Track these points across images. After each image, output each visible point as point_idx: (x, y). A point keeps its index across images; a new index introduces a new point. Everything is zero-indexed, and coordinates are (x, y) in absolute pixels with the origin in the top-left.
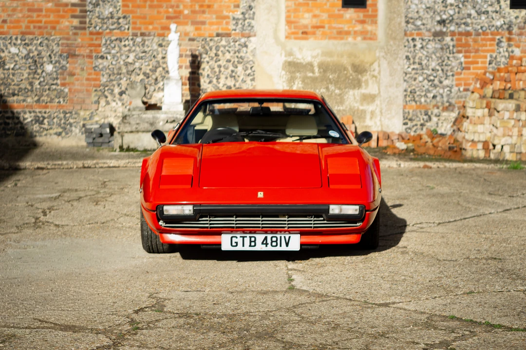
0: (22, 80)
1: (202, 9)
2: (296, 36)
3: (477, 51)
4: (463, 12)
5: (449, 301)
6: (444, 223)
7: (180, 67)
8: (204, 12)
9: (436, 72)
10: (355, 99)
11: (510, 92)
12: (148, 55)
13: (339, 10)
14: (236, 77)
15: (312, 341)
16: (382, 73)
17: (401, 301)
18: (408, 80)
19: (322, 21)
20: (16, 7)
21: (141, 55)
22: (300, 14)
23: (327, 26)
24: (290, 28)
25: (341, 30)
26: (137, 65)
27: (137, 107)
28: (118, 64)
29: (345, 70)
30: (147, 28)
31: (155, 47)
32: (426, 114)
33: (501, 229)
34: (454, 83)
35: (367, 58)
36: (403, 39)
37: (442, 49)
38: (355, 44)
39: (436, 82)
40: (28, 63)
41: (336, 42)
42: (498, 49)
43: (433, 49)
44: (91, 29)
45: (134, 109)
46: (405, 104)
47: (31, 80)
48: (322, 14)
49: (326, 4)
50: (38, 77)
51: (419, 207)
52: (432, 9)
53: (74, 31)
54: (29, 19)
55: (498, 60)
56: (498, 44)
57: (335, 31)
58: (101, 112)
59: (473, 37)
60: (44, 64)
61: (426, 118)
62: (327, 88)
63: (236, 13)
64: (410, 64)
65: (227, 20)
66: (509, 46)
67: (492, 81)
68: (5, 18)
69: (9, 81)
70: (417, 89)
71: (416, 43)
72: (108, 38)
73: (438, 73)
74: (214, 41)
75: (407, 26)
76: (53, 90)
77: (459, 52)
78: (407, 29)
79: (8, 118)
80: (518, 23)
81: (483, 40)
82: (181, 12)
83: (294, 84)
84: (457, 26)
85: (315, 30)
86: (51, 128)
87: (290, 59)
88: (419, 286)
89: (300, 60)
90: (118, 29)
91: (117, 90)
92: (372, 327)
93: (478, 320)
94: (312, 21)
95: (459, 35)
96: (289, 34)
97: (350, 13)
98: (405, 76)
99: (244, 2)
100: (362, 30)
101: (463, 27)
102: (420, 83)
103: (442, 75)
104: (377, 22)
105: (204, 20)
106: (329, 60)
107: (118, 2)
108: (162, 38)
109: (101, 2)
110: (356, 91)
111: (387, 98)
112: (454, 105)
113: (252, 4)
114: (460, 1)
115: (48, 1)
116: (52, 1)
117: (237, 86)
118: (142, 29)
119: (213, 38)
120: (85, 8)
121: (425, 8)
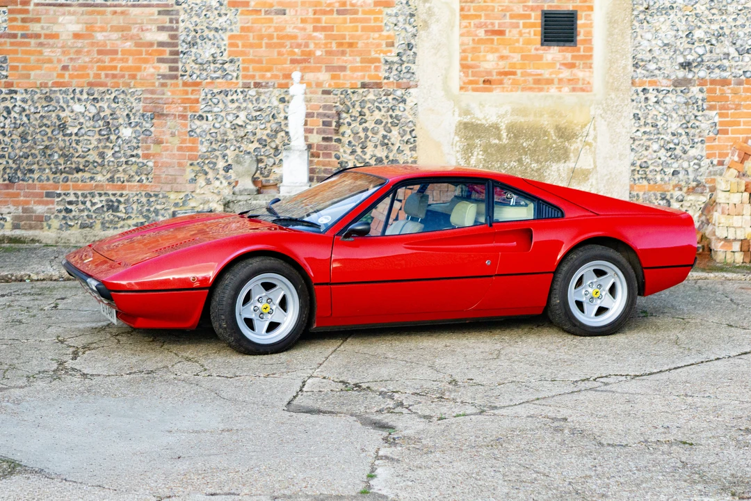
0: (89, 150)
1: (341, 49)
2: (474, 86)
3: (738, 107)
4: (718, 51)
6: (641, 375)
7: (309, 131)
8: (343, 53)
9: (677, 138)
10: (560, 175)
12: (264, 115)
13: (537, 49)
14: (390, 145)
16: (598, 140)
18: (637, 149)
19: (513, 65)
20: (81, 47)
21: (255, 114)
22: (482, 54)
23: (519, 72)
24: (467, 76)
25: (539, 77)
26: (250, 128)
27: (245, 190)
28: (222, 127)
29: (545, 135)
30: (263, 77)
31: (275, 102)
32: (663, 199)
33: (720, 389)
34: (704, 153)
35: (578, 118)
36: (630, 90)
37: (686, 103)
38: (560, 98)
40: (97, 126)
41: (531, 94)
43: (674, 104)
44: (185, 77)
45: (241, 193)
46: (632, 183)
47: (101, 150)
48: (512, 54)
49: (518, 41)
50: (111, 145)
51: (614, 349)
52: (672, 46)
53: (162, 81)
54: (98, 64)
57: (530, 79)
58: (197, 194)
59: (731, 86)
60: (120, 128)
61: (663, 202)
62: (520, 161)
63: (389, 54)
64: (641, 126)
65: (377, 64)
68: (66, 64)
69: (71, 150)
70: (650, 162)
71: (648, 95)
72: (210, 90)
73: (681, 139)
74: (358, 94)
75: (634, 71)
76: (132, 164)
77: (711, 108)
78: (635, 76)
79: (70, 203)
81: (746, 90)
82: (310, 53)
83: (472, 155)
84: (708, 71)
85: (503, 77)
86: (130, 217)
87: (467, 119)
89: (481, 120)
90: (224, 77)
94: (498, 64)
95: (711, 84)
96: (465, 83)
97: (554, 53)
98: (633, 143)
99: (401, 38)
100: (570, 78)
101: (717, 74)
102: (655, 153)
103: (686, 142)
104: (593, 66)
105: (344, 64)
106: (523, 120)
107: (223, 40)
108: (285, 90)
109: (198, 41)
110: (561, 165)
111: (606, 175)
112: (704, 186)
113: (413, 42)
114: (714, 35)
115: (125, 38)
116: (132, 38)
117: (391, 158)
118: (257, 77)
119: (356, 90)
120: (176, 49)
121: (661, 45)
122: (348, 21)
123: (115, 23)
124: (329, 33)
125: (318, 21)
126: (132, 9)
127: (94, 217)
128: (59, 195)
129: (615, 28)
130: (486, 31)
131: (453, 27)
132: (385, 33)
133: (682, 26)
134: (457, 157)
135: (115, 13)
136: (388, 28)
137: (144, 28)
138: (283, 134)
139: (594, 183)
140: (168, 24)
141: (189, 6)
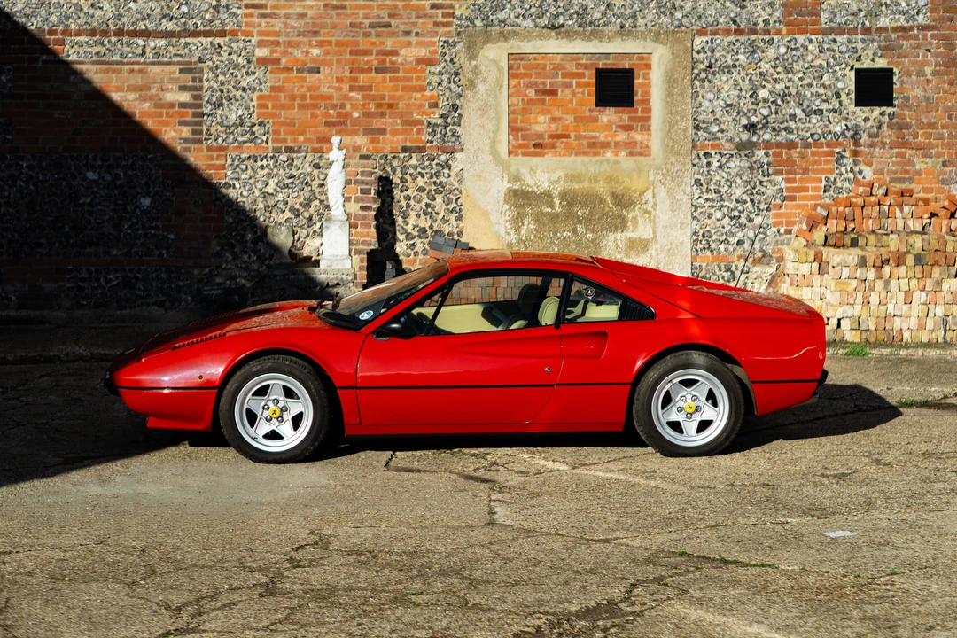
0: (104, 221)
1: (380, 110)
2: (525, 150)
3: (806, 171)
4: (783, 112)
5: (685, 535)
7: (347, 200)
8: (383, 115)
9: (742, 205)
10: (617, 246)
11: (852, 236)
12: (297, 182)
14: (434, 214)
15: (504, 578)
16: (658, 207)
17: (626, 536)
18: (699, 217)
19: (566, 127)
20: (94, 109)
21: (287, 181)
22: (532, 116)
23: (572, 135)
24: (516, 138)
25: (594, 140)
26: (281, 197)
27: (282, 264)
28: (251, 196)
29: (601, 203)
30: (295, 141)
31: (309, 170)
32: (727, 271)
34: (770, 221)
35: (636, 184)
36: (691, 154)
37: (751, 168)
38: (617, 162)
39: (743, 220)
40: (113, 195)
41: (586, 159)
42: (837, 168)
43: (738, 169)
44: (209, 142)
45: (277, 267)
46: (694, 254)
47: (117, 221)
48: (564, 116)
49: (571, 101)
50: (128, 216)
52: (735, 107)
53: (184, 145)
54: (114, 127)
55: (839, 185)
56: (837, 161)
57: (585, 142)
58: (226, 269)
59: (798, 150)
60: (138, 197)
61: (727, 275)
62: (574, 231)
63: (432, 116)
64: (703, 193)
65: (420, 127)
66: (855, 163)
67: (825, 220)
68: (78, 127)
69: (84, 222)
70: (713, 232)
71: (710, 159)
72: (237, 156)
73: (745, 206)
74: (399, 159)
75: (695, 134)
76: (151, 237)
77: (778, 173)
78: (696, 139)
79: (83, 280)
80: (868, 128)
81: (814, 154)
82: (347, 115)
83: (523, 224)
84: (774, 134)
85: (555, 140)
86: (149, 296)
87: (517, 186)
88: (654, 519)
89: (531, 187)
90: (251, 141)
91: (249, 236)
92: (581, 564)
93: (712, 557)
94: (550, 127)
95: (777, 147)
96: (514, 147)
97: (609, 115)
98: (695, 211)
99: (445, 99)
100: (627, 141)
101: (783, 135)
102: (718, 221)
103: (751, 209)
104: (651, 128)
105: (384, 127)
106: (577, 187)
107: (252, 100)
108: (319, 155)
109: (224, 101)
110: (619, 235)
111: (667, 245)
112: (771, 257)
113: (458, 102)
114: (779, 95)
115: (143, 99)
116: (151, 98)
117: (435, 228)
118: (289, 141)
119: (397, 155)
120: (200, 110)
121: (724, 106)
122: (388, 79)
123: (132, 82)
124: (368, 93)
125: (355, 79)
126: (151, 67)
127: (108, 295)
128: (70, 272)
129: (674, 88)
130: (536, 91)
131: (501, 87)
132: (428, 93)
133: (746, 85)
134: (506, 227)
135: (132, 71)
136: (431, 88)
137: (164, 88)
138: (317, 202)
139: (654, 254)
140: (190, 84)
141: (214, 63)
